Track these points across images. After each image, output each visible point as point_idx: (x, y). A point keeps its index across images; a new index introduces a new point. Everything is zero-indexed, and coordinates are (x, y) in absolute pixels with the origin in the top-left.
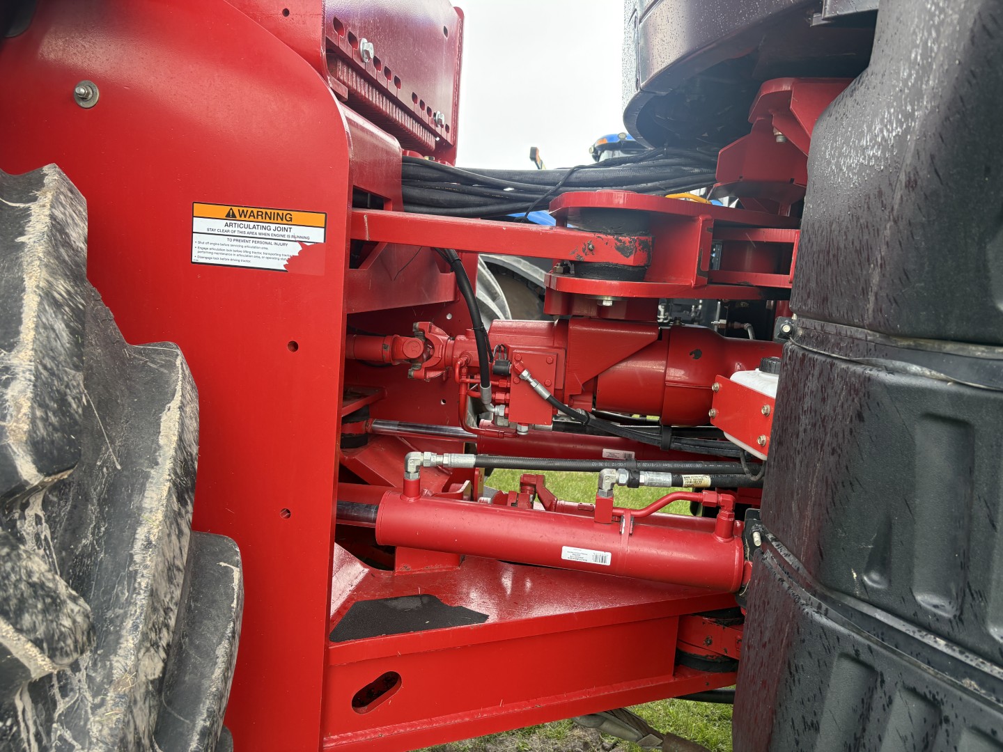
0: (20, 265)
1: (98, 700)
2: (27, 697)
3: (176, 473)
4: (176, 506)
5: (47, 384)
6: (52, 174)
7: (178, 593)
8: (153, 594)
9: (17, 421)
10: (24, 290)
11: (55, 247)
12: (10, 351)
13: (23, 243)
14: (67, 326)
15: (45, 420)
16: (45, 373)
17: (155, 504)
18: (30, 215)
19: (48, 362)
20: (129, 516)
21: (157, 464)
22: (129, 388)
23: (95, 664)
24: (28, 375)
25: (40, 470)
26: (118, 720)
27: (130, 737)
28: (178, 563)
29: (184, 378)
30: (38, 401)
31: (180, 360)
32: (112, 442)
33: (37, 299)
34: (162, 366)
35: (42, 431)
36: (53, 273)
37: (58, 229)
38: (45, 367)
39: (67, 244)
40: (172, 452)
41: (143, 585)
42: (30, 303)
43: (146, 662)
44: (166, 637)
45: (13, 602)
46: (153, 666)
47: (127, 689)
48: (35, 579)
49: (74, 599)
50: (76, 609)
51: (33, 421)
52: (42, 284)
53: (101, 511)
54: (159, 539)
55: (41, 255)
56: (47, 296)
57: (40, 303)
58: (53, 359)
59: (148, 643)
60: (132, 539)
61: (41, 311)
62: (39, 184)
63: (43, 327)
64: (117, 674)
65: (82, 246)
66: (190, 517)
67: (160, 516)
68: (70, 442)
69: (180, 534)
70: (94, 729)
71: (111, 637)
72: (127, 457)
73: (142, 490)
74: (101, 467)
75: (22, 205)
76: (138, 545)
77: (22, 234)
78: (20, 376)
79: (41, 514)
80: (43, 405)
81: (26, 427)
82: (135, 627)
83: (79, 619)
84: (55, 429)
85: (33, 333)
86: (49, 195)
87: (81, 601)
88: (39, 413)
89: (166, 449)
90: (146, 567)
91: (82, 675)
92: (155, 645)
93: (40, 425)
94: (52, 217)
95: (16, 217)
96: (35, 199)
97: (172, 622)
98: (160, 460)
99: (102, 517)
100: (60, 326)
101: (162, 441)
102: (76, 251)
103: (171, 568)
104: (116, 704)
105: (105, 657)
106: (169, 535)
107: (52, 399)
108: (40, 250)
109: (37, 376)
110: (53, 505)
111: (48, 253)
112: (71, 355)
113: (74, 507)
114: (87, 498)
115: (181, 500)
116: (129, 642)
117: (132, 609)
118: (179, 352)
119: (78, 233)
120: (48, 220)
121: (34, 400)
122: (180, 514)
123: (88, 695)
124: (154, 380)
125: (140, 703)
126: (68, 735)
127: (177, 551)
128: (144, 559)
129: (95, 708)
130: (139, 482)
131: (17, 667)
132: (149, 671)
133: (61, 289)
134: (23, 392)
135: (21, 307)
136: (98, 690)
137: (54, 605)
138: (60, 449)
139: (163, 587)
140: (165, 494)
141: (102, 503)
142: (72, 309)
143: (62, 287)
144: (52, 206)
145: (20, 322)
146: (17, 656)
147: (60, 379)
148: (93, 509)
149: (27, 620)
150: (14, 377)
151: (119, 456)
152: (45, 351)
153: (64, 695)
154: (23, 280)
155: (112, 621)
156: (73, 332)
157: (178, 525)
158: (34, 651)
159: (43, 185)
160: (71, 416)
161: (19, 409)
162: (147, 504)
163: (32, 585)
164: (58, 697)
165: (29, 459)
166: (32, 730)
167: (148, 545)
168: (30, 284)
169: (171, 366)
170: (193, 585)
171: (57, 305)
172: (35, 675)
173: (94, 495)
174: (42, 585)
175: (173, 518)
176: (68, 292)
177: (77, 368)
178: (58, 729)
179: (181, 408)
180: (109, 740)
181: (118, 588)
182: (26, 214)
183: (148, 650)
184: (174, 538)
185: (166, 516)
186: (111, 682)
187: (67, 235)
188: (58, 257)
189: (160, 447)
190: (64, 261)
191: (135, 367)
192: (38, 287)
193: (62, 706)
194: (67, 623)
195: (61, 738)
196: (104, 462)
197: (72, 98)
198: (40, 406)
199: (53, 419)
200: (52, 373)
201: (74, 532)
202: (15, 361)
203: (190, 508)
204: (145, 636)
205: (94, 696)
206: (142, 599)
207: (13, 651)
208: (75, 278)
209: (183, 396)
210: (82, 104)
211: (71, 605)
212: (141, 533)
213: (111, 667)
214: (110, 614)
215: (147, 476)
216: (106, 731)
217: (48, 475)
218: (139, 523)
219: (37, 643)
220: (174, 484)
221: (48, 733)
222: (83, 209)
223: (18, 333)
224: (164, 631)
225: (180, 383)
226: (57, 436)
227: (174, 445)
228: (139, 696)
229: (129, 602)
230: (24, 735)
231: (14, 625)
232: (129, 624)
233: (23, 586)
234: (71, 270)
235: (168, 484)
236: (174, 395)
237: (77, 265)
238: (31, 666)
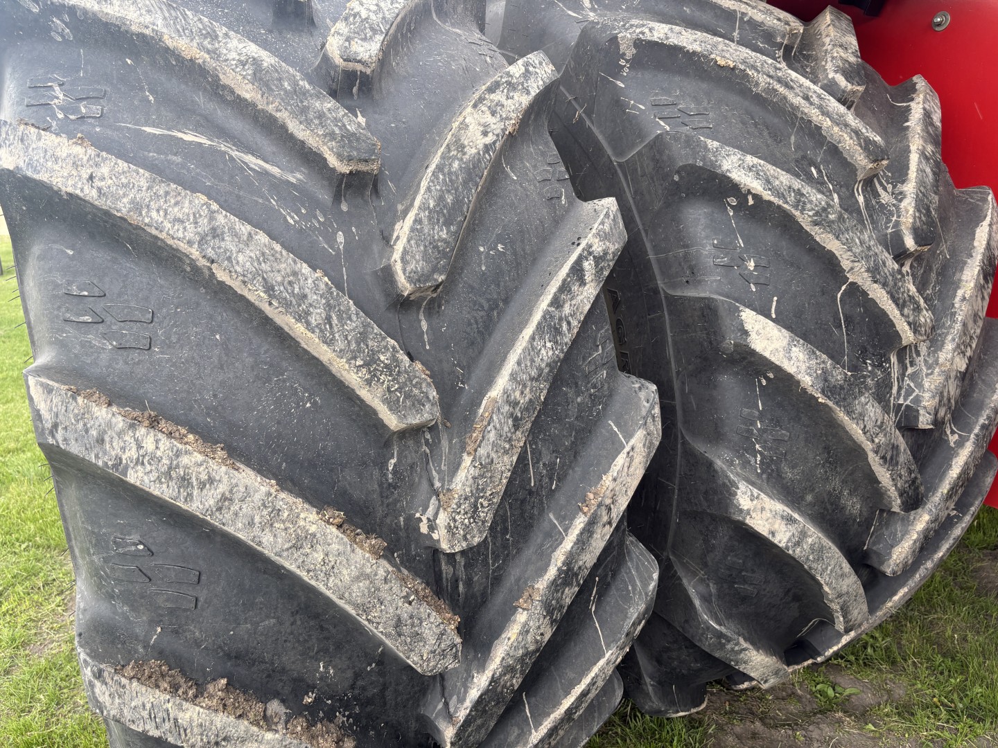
0: (908, 138)
1: (929, 371)
2: (895, 357)
3: (983, 263)
4: (982, 281)
5: (922, 200)
6: (920, 82)
7: (978, 331)
8: (965, 325)
9: (906, 218)
10: (910, 152)
11: (926, 127)
12: (903, 184)
13: (908, 127)
14: (932, 170)
15: (920, 218)
16: (921, 195)
17: (969, 278)
18: (911, 109)
19: (922, 189)
20: (953, 284)
21: (972, 256)
22: (957, 213)
23: (929, 354)
24: (912, 195)
25: (916, 243)
26: (940, 383)
27: (945, 394)
28: (980, 314)
29: (993, 208)
30: (917, 208)
31: (990, 197)
32: (946, 242)
33: (918, 156)
34: (978, 200)
35: (918, 224)
36: (925, 141)
37: (927, 115)
38: (921, 191)
39: (932, 124)
40: (982, 250)
41: (960, 319)
42: (914, 158)
43: (957, 359)
44: (969, 353)
45: (901, 301)
46: (961, 364)
47: (946, 369)
48: (910, 294)
49: (927, 310)
50: (927, 315)
51: (915, 218)
52: (920, 148)
53: (937, 279)
54: (971, 296)
55: (919, 131)
56: (923, 154)
57: (919, 158)
58: (925, 187)
59: (960, 349)
60: (954, 296)
61: (920, 162)
62: (913, 89)
63: (921, 171)
64: (941, 361)
65: (939, 124)
66: (990, 291)
67: (972, 285)
68: (931, 231)
69: (983, 298)
70: (926, 385)
71: (939, 343)
72: (953, 252)
73: (962, 270)
74: (939, 254)
75: (905, 104)
76: (957, 299)
77: (907, 121)
78: (908, 196)
79: (909, 271)
80: (919, 211)
81: (911, 221)
82: (953, 340)
83: (928, 320)
84: (924, 223)
85: (915, 174)
86: (921, 96)
87: (930, 312)
88: (917, 214)
89: (979, 248)
90: (961, 310)
91: (921, 358)
92: (963, 353)
93: (918, 220)
94: (924, 109)
95: (902, 112)
96: (912, 99)
97: (974, 346)
98: (974, 254)
99: (937, 282)
100: (928, 170)
101: (976, 244)
102: (936, 128)
103: (976, 315)
104: (939, 375)
105: (935, 352)
106: (977, 296)
107: (923, 208)
108: (919, 129)
109: (917, 196)
110: (915, 268)
111: (923, 130)
112: (933, 186)
113: (925, 272)
114: (931, 269)
115: (985, 278)
116: (949, 346)
117: (952, 331)
118: (991, 192)
119: (937, 117)
120: (922, 111)
121: (915, 207)
122: (984, 287)
123: (924, 368)
124: (971, 209)
125: (952, 380)
126: (912, 385)
127: (980, 308)
128: (961, 306)
129: (927, 375)
130: (961, 265)
131: (897, 336)
132: (959, 365)
133: (929, 150)
134: (910, 204)
135: (909, 161)
136: (929, 367)
137: (918, 309)
138: (926, 234)
139: (970, 324)
140: (976, 273)
141: (938, 274)
142: (934, 161)
143: (930, 149)
144: (924, 103)
145: (908, 169)
146: (898, 329)
147: (928, 198)
148: (933, 275)
149: (906, 311)
150: (905, 197)
151: (949, 251)
152: (921, 183)
153: (912, 366)
154: (909, 146)
155: (940, 335)
156: (934, 173)
157: (982, 293)
158: (907, 328)
159: (916, 90)
160: (932, 218)
161: (907, 212)
162: (964, 278)
163: (909, 296)
164: (908, 365)
165: (911, 237)
166: (896, 375)
167: (964, 299)
168: (913, 148)
169: (985, 200)
170: (983, 345)
171: (927, 159)
172: (904, 343)
173: (934, 268)
174: (914, 298)
175: (980, 288)
176: (932, 151)
177: (935, 193)
178: (907, 381)
179: (990, 225)
180: (934, 391)
181: (944, 320)
182: (908, 109)
183: (959, 354)
184: (979, 299)
185: (976, 285)
186: (937, 364)
187: (932, 119)
188: (928, 132)
189: (974, 247)
190: (931, 134)
191: (959, 201)
192: (918, 149)
193: (910, 370)
194: (923, 320)
195: (908, 385)
196: (941, 252)
197: (930, 26)
198: (918, 211)
199: (923, 218)
200: (924, 195)
201: (924, 285)
202: (905, 189)
203: (990, 285)
204: (958, 346)
205: (927, 369)
206: (958, 326)
207: (897, 326)
208: (935, 143)
209: (992, 218)
210: (937, 29)
211: (925, 312)
212: (960, 293)
213: (938, 357)
214: (939, 331)
215: (965, 263)
216: (933, 387)
217: (920, 246)
218: (959, 288)
219: (909, 324)
220: (982, 268)
221: (903, 381)
222: (937, 101)
223: (907, 174)
224: (969, 349)
225: (990, 211)
226: (925, 227)
227: (984, 246)
228: (953, 374)
229: (950, 327)
230: (892, 375)
231: (901, 311)
232: (950, 337)
233: (905, 295)
234: (934, 139)
235: (978, 268)
236: (985, 217)
237: (937, 135)
238: (903, 336)
